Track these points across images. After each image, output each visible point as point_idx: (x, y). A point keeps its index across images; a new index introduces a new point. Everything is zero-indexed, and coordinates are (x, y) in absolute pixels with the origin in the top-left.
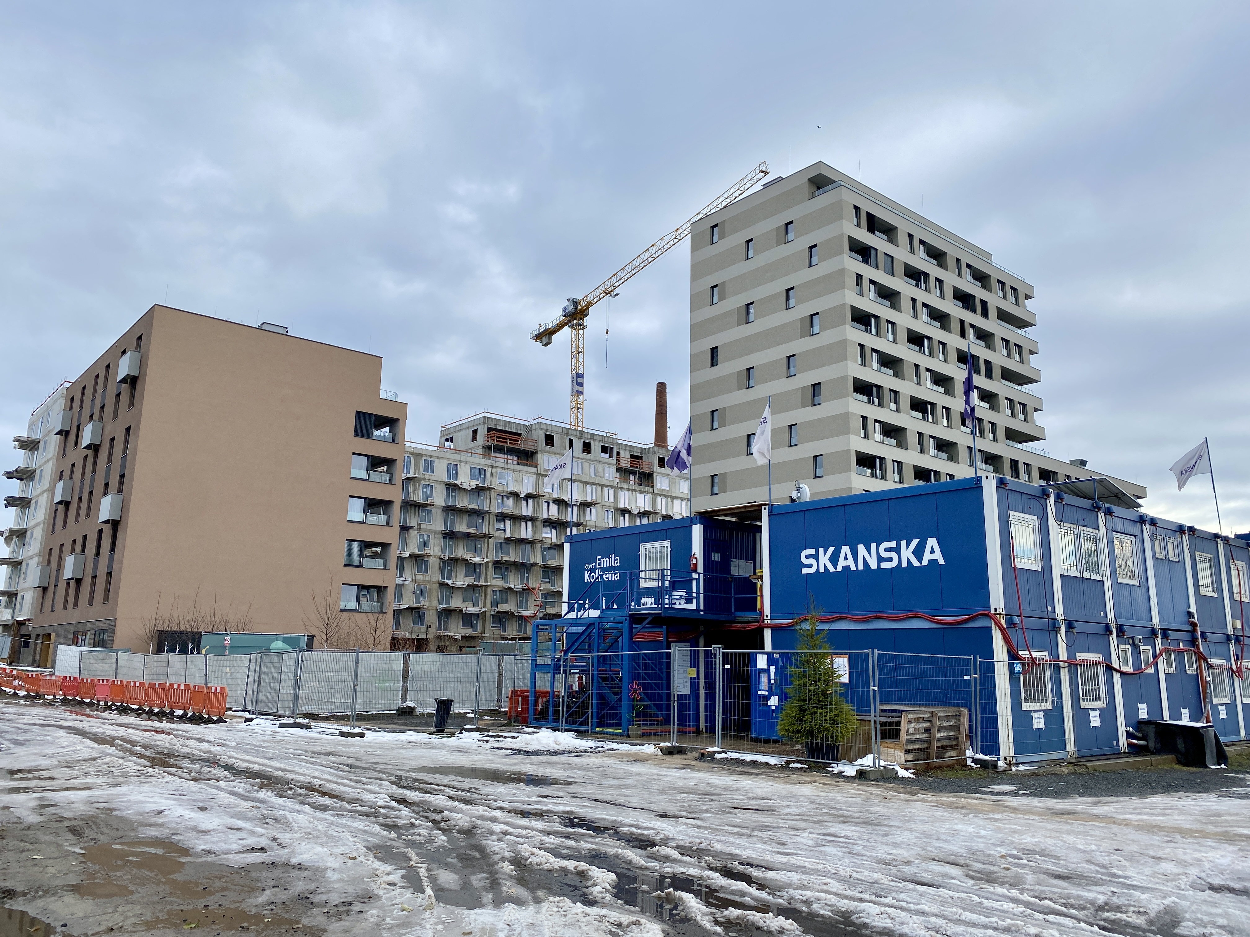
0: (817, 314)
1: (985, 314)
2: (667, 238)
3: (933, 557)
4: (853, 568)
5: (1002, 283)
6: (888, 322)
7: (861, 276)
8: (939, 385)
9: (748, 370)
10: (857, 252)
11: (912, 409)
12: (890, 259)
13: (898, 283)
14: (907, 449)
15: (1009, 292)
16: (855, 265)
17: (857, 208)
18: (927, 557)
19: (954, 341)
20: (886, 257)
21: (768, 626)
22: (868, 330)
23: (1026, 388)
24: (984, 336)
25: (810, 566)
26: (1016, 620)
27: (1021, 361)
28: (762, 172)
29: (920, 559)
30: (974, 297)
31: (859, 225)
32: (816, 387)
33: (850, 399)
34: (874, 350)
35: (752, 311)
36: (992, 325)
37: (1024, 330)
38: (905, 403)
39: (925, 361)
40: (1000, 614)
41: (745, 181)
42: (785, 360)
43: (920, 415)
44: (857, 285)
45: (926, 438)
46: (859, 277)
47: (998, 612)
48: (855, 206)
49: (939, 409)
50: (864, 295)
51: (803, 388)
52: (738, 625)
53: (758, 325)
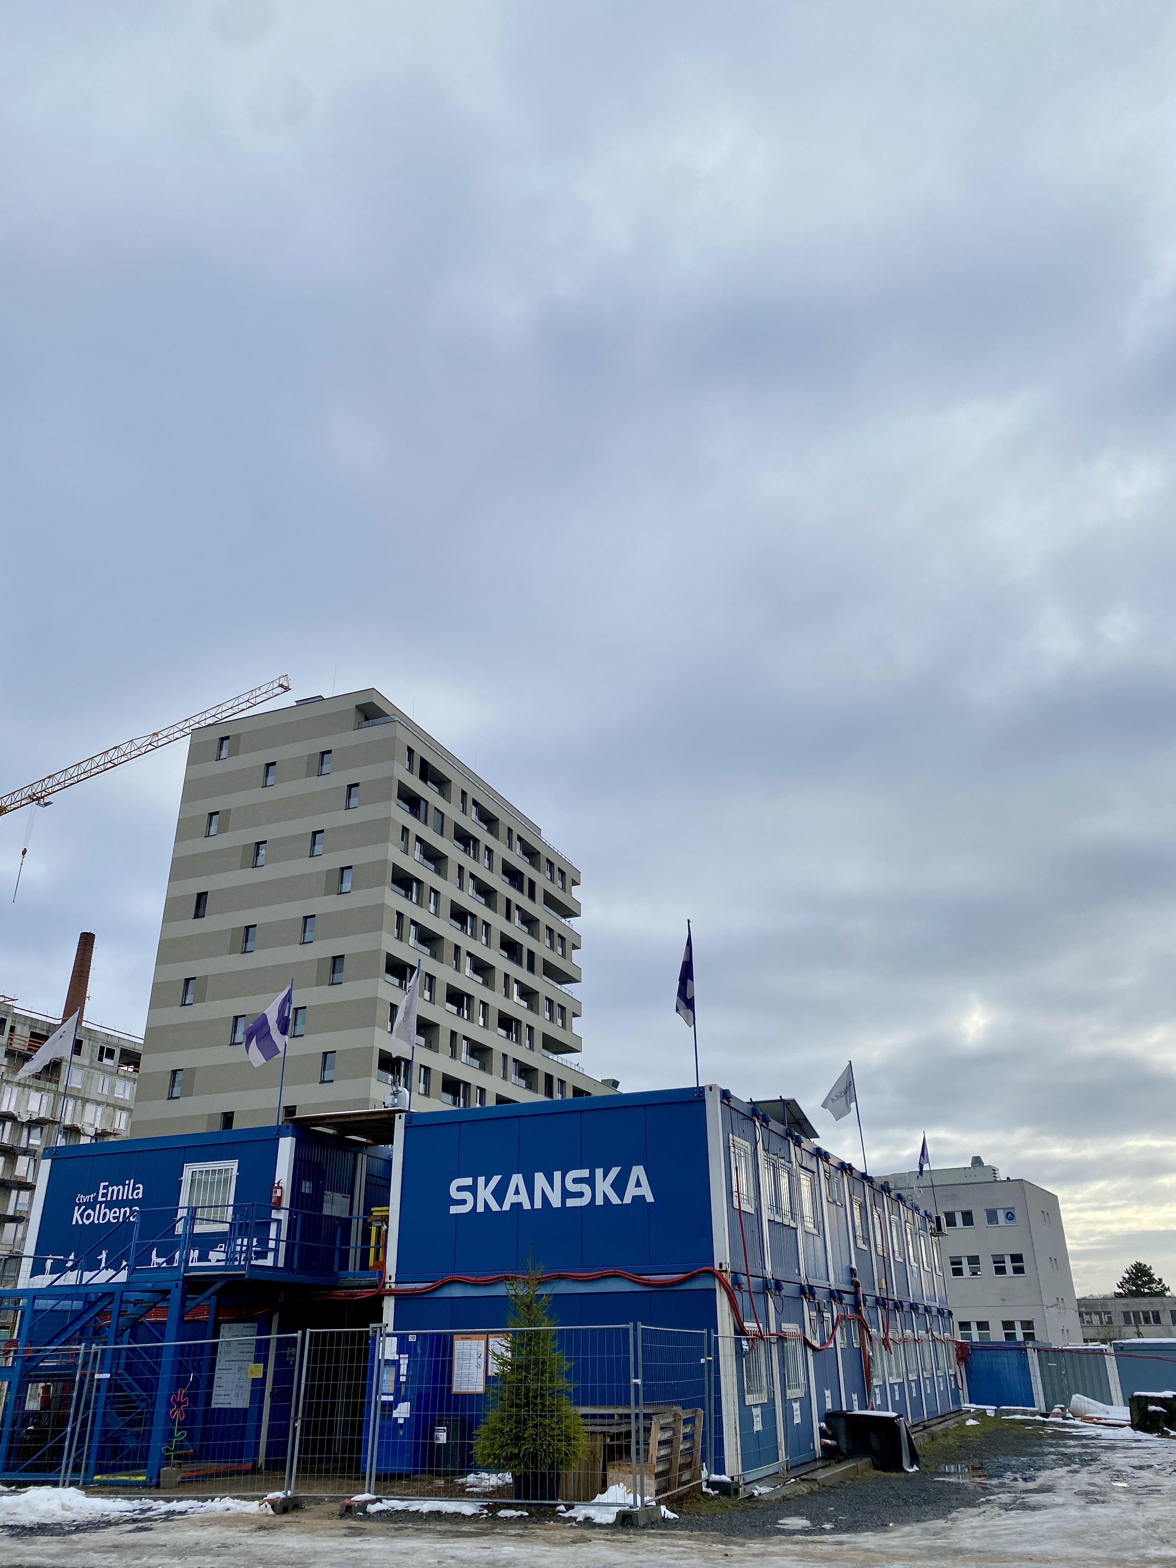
0: (350, 867)
1: (532, 896)
2: (138, 743)
3: (638, 1192)
4: (527, 1206)
5: (551, 864)
6: (432, 889)
7: (407, 830)
8: (478, 974)
9: (248, 928)
10: (405, 801)
11: (448, 1001)
12: (440, 816)
13: (446, 845)
14: (438, 1052)
15: (557, 874)
16: (401, 815)
17: (410, 751)
18: (631, 1191)
19: (498, 922)
20: (436, 812)
21: (390, 1293)
22: (408, 896)
23: (566, 988)
24: (529, 921)
25: (463, 1202)
26: (744, 1279)
27: (564, 955)
28: (281, 686)
29: (621, 1195)
30: (522, 874)
31: (411, 770)
32: (337, 961)
33: (381, 980)
34: (413, 922)
35: (262, 852)
36: (537, 909)
37: (568, 919)
38: (441, 993)
39: (467, 943)
40: (726, 1271)
41: (258, 692)
42: (301, 921)
43: (454, 1009)
44: (402, 840)
45: (459, 1038)
46: (405, 830)
47: (724, 1269)
48: (408, 747)
49: (477, 1003)
50: (409, 853)
51: (321, 961)
52: (342, 1293)
53: (268, 872)
